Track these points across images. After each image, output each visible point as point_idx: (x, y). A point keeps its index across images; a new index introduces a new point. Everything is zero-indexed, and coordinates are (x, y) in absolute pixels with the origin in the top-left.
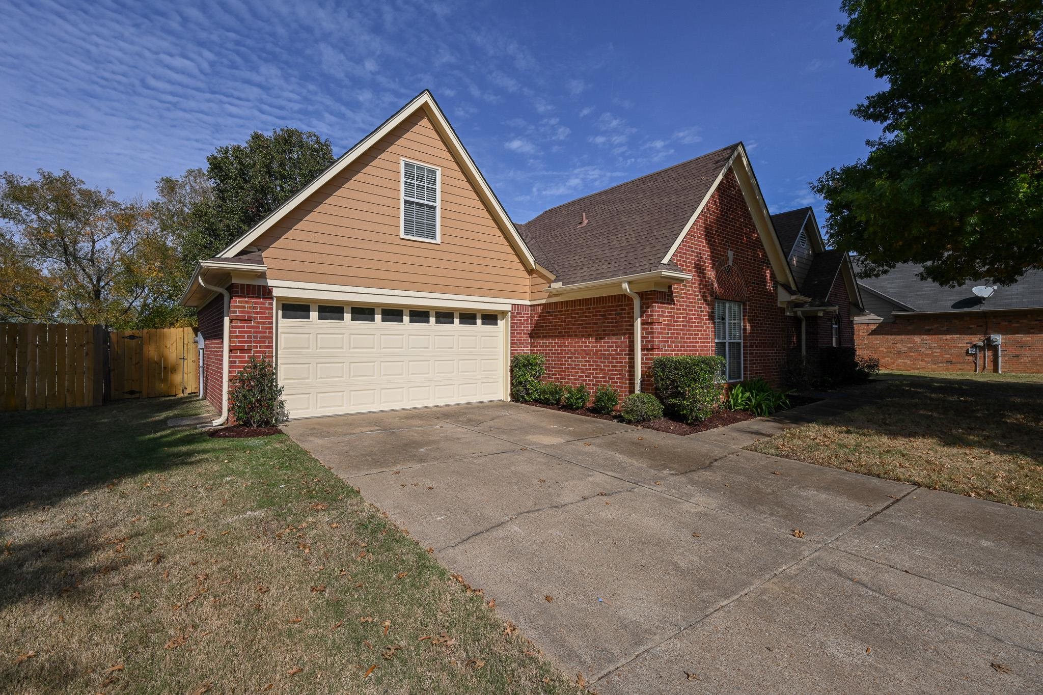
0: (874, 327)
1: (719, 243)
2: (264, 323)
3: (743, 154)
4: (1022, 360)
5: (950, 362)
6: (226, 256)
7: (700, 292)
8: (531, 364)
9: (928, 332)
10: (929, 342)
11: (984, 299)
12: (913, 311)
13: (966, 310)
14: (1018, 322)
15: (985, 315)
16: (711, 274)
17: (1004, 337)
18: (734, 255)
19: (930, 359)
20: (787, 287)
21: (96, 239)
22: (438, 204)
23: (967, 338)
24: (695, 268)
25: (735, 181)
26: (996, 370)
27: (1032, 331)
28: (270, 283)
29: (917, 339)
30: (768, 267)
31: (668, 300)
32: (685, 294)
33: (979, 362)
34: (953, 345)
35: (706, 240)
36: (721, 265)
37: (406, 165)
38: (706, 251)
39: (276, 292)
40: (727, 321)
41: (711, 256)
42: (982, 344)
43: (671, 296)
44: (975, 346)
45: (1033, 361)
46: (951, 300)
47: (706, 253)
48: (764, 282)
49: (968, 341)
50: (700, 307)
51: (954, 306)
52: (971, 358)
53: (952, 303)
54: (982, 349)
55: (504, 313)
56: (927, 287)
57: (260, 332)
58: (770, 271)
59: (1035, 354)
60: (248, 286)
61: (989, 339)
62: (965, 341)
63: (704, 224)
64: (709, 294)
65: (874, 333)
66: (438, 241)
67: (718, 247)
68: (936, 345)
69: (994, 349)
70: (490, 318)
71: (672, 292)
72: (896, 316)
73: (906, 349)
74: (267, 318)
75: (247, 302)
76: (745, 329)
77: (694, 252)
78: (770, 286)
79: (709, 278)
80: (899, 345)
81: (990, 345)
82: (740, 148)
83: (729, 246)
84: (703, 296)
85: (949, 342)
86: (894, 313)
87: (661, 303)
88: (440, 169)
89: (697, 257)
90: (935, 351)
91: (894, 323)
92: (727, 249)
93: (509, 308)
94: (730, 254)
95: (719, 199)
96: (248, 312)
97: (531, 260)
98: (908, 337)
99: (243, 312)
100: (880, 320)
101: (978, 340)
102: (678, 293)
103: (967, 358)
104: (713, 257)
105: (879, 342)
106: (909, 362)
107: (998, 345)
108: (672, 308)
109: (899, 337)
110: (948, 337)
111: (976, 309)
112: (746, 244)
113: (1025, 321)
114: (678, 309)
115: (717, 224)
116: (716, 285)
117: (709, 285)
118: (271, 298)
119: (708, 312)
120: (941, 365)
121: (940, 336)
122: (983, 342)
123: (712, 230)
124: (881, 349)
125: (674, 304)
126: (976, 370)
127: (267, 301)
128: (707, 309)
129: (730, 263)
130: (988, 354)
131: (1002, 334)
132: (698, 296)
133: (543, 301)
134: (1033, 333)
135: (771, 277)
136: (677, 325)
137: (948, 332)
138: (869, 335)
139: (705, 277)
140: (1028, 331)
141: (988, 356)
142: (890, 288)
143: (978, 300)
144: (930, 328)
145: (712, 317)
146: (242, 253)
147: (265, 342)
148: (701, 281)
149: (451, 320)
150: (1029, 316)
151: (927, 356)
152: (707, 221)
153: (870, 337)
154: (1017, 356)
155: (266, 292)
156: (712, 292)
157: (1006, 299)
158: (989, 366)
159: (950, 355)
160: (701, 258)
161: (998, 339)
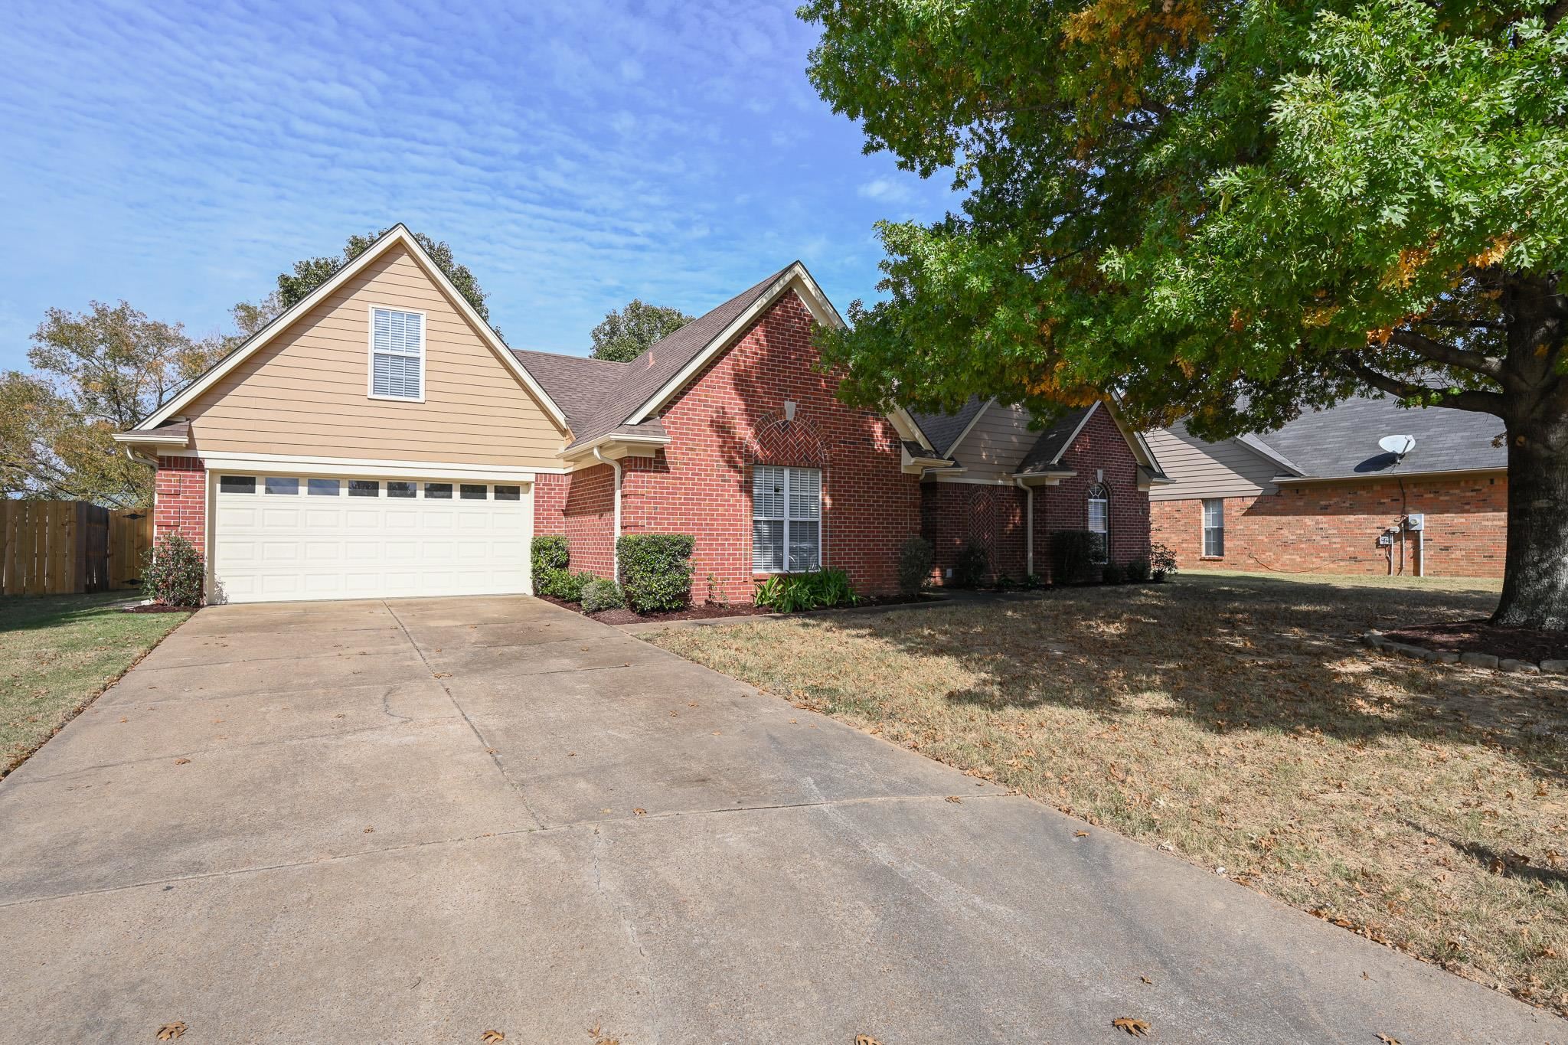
0: (1250, 502)
1: (764, 393)
2: (194, 498)
3: (804, 276)
4: (1453, 556)
5: (1355, 559)
6: (145, 428)
7: (723, 457)
8: (545, 549)
9: (1325, 511)
10: (1326, 526)
11: (1402, 456)
12: (1300, 475)
13: (1373, 474)
14: (1447, 493)
15: (1400, 482)
16: (744, 432)
17: (1428, 517)
18: (797, 406)
19: (1327, 555)
20: (914, 448)
21: (164, 388)
22: (422, 355)
23: (1378, 520)
24: (711, 426)
25: (803, 310)
26: (1417, 572)
27: (1467, 507)
28: (201, 454)
29: (1309, 521)
30: (878, 420)
31: (656, 467)
32: (690, 459)
33: (1395, 559)
34: (1358, 531)
35: (737, 390)
36: (767, 420)
37: (378, 312)
38: (735, 404)
39: (208, 464)
40: (787, 493)
41: (746, 410)
42: (1397, 529)
43: (664, 462)
44: (1388, 533)
45: (1469, 558)
46: (1358, 458)
47: (735, 406)
48: (869, 437)
49: (1379, 525)
50: (724, 476)
51: (1358, 469)
52: (1383, 552)
53: (1359, 462)
54: (1398, 537)
55: (528, 484)
56: (1333, 437)
57: (189, 507)
58: (884, 424)
59: (1472, 545)
60: (176, 458)
61: (1406, 522)
62: (1375, 525)
63: (733, 369)
64: (741, 458)
65: (1251, 512)
66: (422, 399)
67: (761, 397)
68: (1335, 532)
69: (1414, 536)
70: (508, 492)
71: (664, 457)
72: (1281, 485)
73: (1294, 537)
74: (197, 492)
75: (174, 476)
76: (824, 504)
77: (712, 407)
78: (882, 444)
79: (740, 438)
80: (1285, 532)
81: (1408, 532)
82: (798, 269)
83: (786, 395)
84: (728, 462)
85: (1353, 526)
86: (1276, 480)
87: (642, 471)
88: (425, 313)
89: (718, 412)
90: (1334, 540)
91: (1278, 495)
92: (783, 400)
93: (532, 478)
94: (790, 407)
95: (766, 336)
96: (175, 486)
97: (561, 418)
98: (1297, 517)
99: (168, 486)
100: (1258, 491)
101: (1392, 523)
102: (676, 458)
103: (1377, 551)
104: (750, 412)
105: (1257, 527)
106: (1298, 559)
107: (1418, 531)
108: (663, 478)
109: (1284, 519)
110: (1352, 518)
111: (1386, 472)
112: (825, 391)
113: (1457, 491)
114: (673, 478)
115: (762, 369)
116: (757, 447)
117: (741, 448)
118: (203, 470)
119: (738, 482)
120: (1342, 563)
121: (1341, 517)
122: (1400, 525)
123: (750, 377)
124: (1260, 537)
125: (668, 472)
126: (1389, 573)
127: (198, 474)
128: (735, 477)
129: (790, 417)
130: (1408, 545)
131: (1426, 513)
132: (717, 461)
133: (570, 470)
134: (1468, 511)
135: (883, 433)
136: (673, 499)
137: (1351, 510)
138: (1244, 515)
139: (734, 438)
140: (1462, 507)
141: (1407, 549)
142: (1284, 439)
143: (1390, 459)
144: (1327, 503)
145: (747, 488)
146: (166, 423)
147: (195, 518)
148: (724, 442)
149: (448, 493)
150: (1462, 484)
151: (1324, 549)
152: (738, 365)
153: (1246, 518)
154: (1446, 549)
155: (197, 465)
156: (748, 456)
157: (1432, 456)
158: (1409, 566)
159: (1355, 547)
160: (724, 413)
161: (1420, 520)
